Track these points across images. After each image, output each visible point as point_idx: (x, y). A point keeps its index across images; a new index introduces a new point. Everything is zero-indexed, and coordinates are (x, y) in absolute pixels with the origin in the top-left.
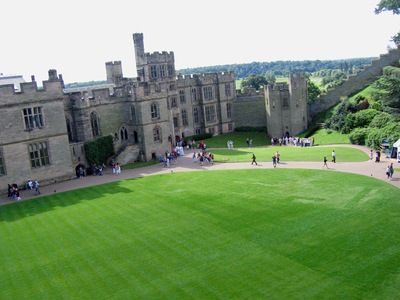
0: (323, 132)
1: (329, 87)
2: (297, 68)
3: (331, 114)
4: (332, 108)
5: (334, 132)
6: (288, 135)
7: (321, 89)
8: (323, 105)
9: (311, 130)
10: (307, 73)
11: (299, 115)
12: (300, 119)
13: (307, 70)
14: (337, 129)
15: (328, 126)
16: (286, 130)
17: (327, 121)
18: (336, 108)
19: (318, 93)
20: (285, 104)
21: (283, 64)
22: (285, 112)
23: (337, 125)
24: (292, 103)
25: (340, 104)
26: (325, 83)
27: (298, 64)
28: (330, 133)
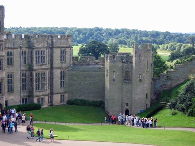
0: (167, 113)
1: (178, 63)
2: (144, 38)
3: (177, 93)
4: (178, 86)
5: (180, 113)
6: (127, 113)
7: (169, 64)
8: (169, 83)
9: (153, 109)
10: (155, 45)
11: (141, 92)
12: (143, 96)
13: (155, 42)
14: (183, 110)
15: (173, 106)
16: (126, 107)
17: (173, 100)
18: (184, 87)
19: (165, 68)
20: (127, 78)
21: (129, 33)
22: (126, 87)
23: (183, 105)
24: (135, 77)
25: (188, 83)
26: (173, 57)
27: (146, 34)
28: (174, 114)
